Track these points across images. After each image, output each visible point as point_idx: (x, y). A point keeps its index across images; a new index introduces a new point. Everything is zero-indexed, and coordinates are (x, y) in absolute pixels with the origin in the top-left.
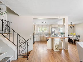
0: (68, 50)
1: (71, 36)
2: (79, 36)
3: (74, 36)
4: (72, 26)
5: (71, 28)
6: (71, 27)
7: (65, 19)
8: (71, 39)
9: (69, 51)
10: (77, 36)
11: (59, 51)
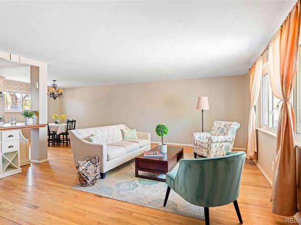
0: (47, 162)
1: (54, 124)
2: (75, 121)
3: (62, 122)
4: (56, 93)
5: (55, 98)
6: (53, 94)
7: (39, 67)
8: (55, 133)
9: (51, 163)
10: (70, 122)
11: (19, 170)
